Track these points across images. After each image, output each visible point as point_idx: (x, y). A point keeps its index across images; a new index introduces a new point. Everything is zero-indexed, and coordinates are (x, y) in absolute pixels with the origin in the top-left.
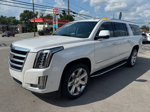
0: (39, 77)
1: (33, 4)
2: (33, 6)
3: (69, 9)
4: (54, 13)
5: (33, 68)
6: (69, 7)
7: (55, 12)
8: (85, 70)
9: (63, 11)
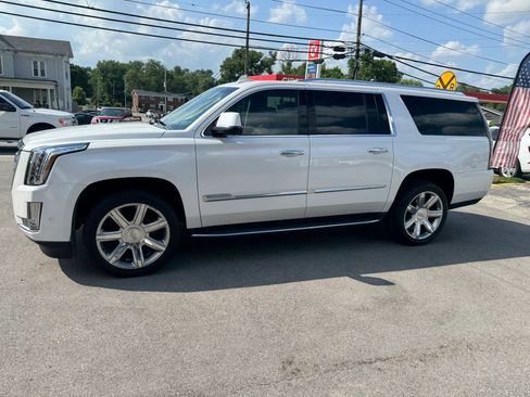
0: (29, 203)
1: (248, 32)
2: (248, 38)
3: (358, 43)
4: (310, 57)
5: (25, 183)
6: (359, 34)
7: (313, 55)
8: (157, 212)
9: (336, 49)
